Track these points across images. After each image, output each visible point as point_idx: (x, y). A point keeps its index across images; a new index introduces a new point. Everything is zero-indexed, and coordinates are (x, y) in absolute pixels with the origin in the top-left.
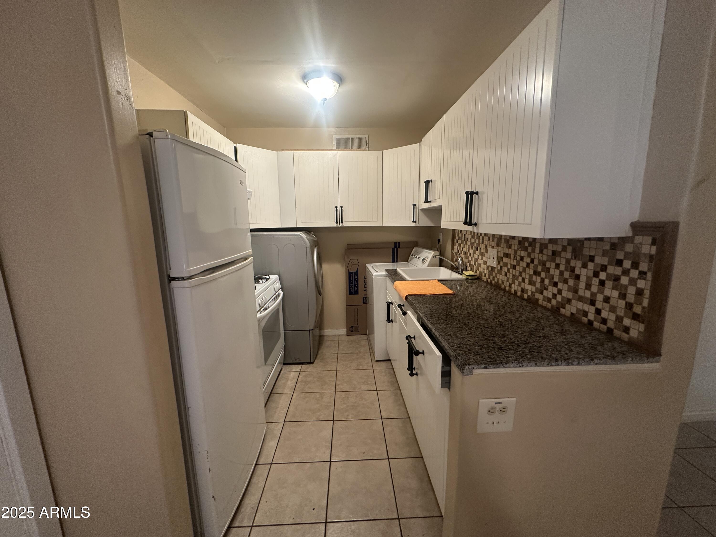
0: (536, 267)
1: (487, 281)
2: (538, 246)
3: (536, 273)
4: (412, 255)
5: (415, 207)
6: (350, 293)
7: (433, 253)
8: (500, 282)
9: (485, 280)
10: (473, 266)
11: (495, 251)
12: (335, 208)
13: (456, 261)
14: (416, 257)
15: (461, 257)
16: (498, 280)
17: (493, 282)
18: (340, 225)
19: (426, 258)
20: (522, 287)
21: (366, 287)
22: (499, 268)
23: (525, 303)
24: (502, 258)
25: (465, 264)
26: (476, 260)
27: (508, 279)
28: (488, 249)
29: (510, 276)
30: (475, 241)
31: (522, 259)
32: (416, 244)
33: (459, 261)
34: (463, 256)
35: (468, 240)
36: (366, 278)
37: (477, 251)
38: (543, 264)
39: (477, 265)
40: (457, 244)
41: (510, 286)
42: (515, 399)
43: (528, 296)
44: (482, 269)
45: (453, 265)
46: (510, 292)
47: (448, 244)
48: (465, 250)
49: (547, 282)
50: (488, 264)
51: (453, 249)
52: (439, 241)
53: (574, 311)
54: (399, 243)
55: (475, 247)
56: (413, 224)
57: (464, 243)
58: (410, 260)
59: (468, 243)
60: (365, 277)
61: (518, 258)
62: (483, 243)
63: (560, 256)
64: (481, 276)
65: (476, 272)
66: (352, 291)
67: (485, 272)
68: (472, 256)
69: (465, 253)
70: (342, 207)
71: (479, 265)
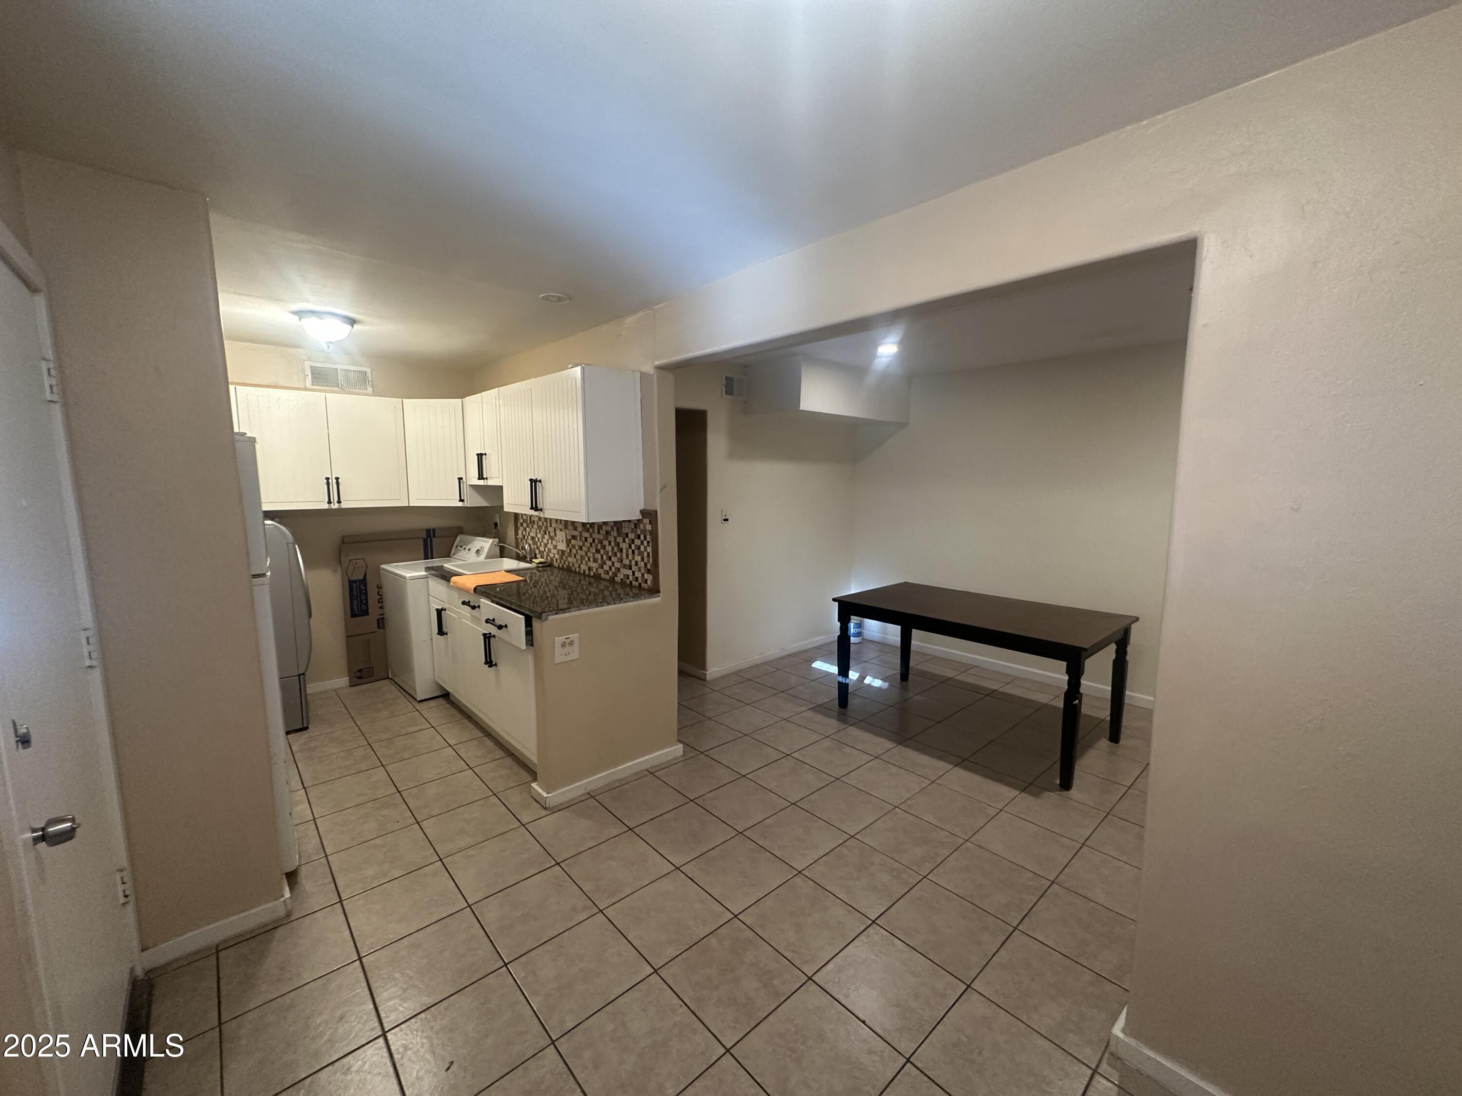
0: (596, 546)
1: (559, 566)
2: (596, 527)
3: (598, 551)
4: (457, 547)
5: (461, 481)
6: (353, 615)
7: (491, 540)
8: (571, 565)
9: (557, 566)
10: (543, 552)
11: (563, 533)
12: (326, 481)
13: (522, 549)
14: (465, 549)
15: (529, 544)
16: (569, 562)
17: (565, 566)
18: (335, 506)
19: (481, 548)
20: (589, 565)
21: (382, 602)
22: (569, 551)
23: (592, 580)
24: (570, 540)
25: (533, 550)
26: (546, 545)
27: (577, 560)
28: (557, 532)
29: (578, 557)
30: (543, 523)
31: (586, 539)
32: (460, 531)
33: (526, 548)
34: (530, 542)
35: (534, 523)
36: (381, 588)
37: (545, 536)
38: (601, 542)
39: (547, 550)
40: (522, 528)
41: (579, 567)
42: (578, 634)
43: (594, 573)
44: (553, 554)
45: (518, 553)
46: (579, 573)
47: (509, 530)
48: (532, 534)
49: (605, 557)
50: (558, 548)
51: (516, 534)
52: (496, 524)
53: (622, 577)
54: (434, 530)
55: (543, 531)
56: (460, 504)
57: (531, 527)
58: (454, 554)
59: (535, 526)
60: (379, 586)
61: (583, 539)
62: (551, 526)
63: (610, 535)
64: (552, 562)
65: (547, 559)
66: (356, 611)
67: (556, 557)
68: (540, 541)
69: (533, 538)
70: (337, 479)
71: (550, 550)
